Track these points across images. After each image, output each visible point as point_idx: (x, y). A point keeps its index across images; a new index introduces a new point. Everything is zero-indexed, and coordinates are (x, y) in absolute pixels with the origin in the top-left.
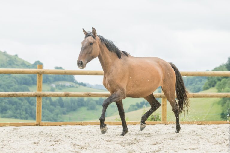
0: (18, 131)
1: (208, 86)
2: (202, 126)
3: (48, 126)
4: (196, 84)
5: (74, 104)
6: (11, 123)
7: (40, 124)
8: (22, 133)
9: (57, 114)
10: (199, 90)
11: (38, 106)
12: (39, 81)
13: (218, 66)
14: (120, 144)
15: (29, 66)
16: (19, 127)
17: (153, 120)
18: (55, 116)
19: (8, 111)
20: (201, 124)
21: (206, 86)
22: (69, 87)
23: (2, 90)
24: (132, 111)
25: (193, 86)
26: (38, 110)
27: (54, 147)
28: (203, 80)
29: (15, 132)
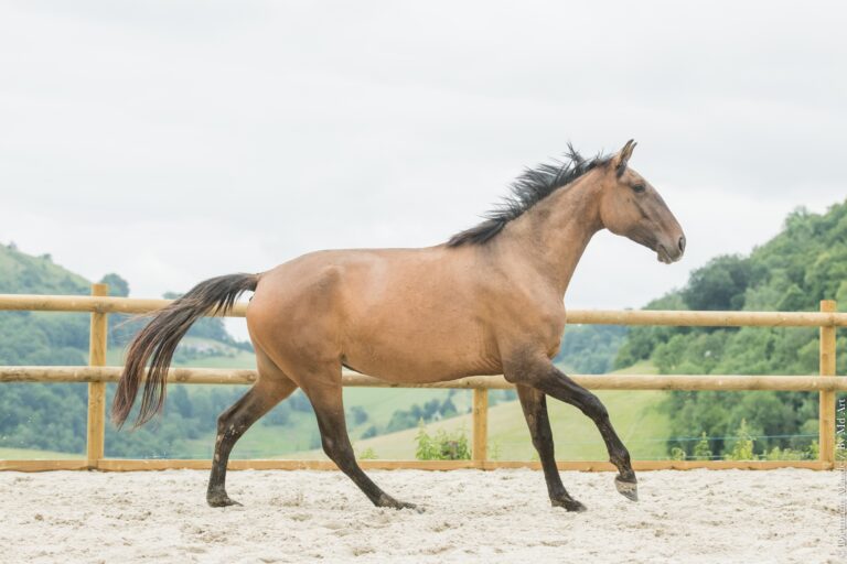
0: (27, 486)
1: (630, 357)
2: (595, 476)
4: (594, 350)
6: (8, 463)
7: (100, 467)
8: (41, 491)
9: (171, 439)
10: (602, 369)
12: (96, 334)
13: (660, 296)
14: (334, 528)
15: (85, 289)
16: (32, 475)
17: (448, 456)
18: (166, 443)
19: (21, 426)
20: (591, 470)
21: (626, 358)
22: (207, 356)
23: (4, 361)
25: (585, 355)
27: (129, 534)
28: (615, 337)
29: (17, 489)
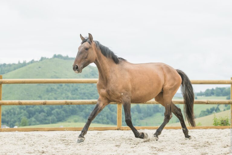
0: (101, 135)
3: (128, 130)
5: (150, 110)
6: (94, 128)
7: (121, 129)
8: (105, 136)
11: (119, 112)
14: (194, 147)
16: (102, 132)
17: (223, 125)
23: (86, 98)
24: (203, 116)
26: (118, 115)
27: (134, 149)
29: (98, 136)
